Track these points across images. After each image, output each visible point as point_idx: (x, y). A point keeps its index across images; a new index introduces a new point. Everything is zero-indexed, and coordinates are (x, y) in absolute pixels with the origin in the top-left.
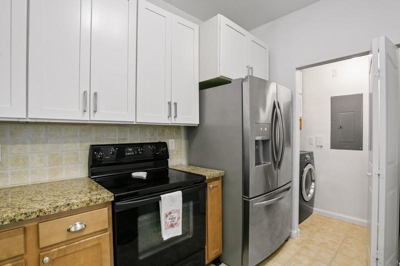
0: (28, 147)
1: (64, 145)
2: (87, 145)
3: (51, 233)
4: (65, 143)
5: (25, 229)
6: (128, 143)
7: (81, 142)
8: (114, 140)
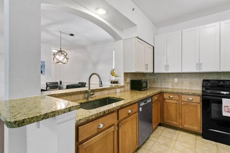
0: (184, 79)
1: (194, 79)
2: (202, 79)
3: (184, 98)
4: (194, 78)
5: (179, 95)
6: (222, 79)
7: (199, 78)
8: (214, 78)
